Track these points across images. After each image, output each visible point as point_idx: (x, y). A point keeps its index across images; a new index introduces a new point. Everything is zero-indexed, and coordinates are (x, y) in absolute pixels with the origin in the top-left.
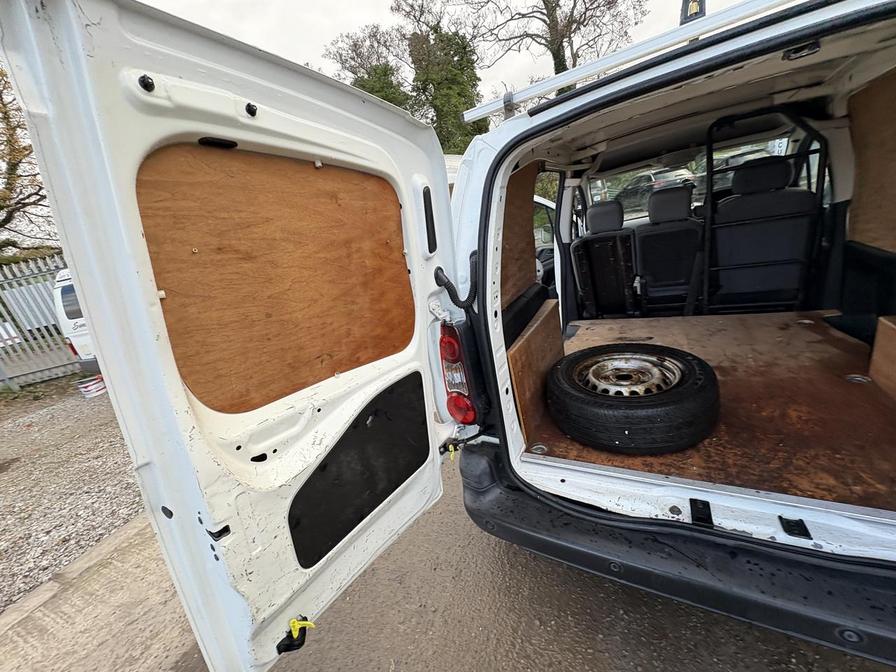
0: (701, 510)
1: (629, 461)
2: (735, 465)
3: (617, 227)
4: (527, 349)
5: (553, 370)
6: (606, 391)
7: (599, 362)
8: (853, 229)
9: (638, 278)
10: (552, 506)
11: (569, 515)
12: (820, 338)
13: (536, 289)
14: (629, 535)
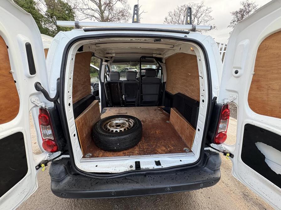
0: (138, 164)
1: (119, 153)
2: (146, 148)
3: (118, 80)
4: (85, 118)
5: (95, 125)
6: (113, 131)
7: (111, 121)
8: (167, 88)
9: (124, 95)
10: (91, 178)
11: (98, 179)
12: (161, 112)
13: (90, 96)
14: (118, 180)
